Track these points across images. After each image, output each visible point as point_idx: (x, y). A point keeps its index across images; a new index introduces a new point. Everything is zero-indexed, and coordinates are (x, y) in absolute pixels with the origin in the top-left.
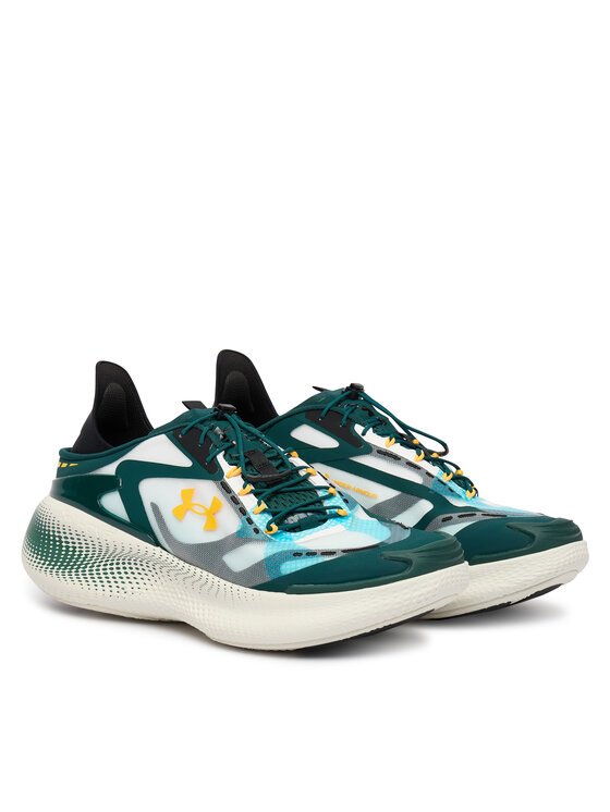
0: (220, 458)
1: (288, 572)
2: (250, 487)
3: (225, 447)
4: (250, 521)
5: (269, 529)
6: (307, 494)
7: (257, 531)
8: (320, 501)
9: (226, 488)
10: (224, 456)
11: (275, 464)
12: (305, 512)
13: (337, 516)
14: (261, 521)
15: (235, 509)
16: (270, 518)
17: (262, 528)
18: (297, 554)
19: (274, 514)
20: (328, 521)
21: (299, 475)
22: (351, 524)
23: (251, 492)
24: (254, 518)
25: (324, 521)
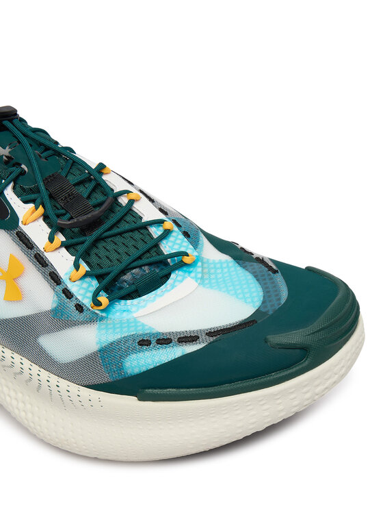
0: (9, 193)
1: (136, 371)
2: (60, 238)
3: (12, 176)
4: (68, 294)
5: (97, 303)
6: (137, 235)
7: (80, 308)
8: (156, 245)
9: (25, 242)
10: (14, 188)
11: (84, 191)
12: (140, 267)
13: (181, 265)
14: (84, 290)
15: (43, 274)
16: (94, 284)
17: (87, 302)
18: (144, 343)
19: (99, 277)
20: (173, 276)
21: (120, 205)
22: (202, 273)
23: (63, 245)
24: (73, 288)
25: (167, 277)
